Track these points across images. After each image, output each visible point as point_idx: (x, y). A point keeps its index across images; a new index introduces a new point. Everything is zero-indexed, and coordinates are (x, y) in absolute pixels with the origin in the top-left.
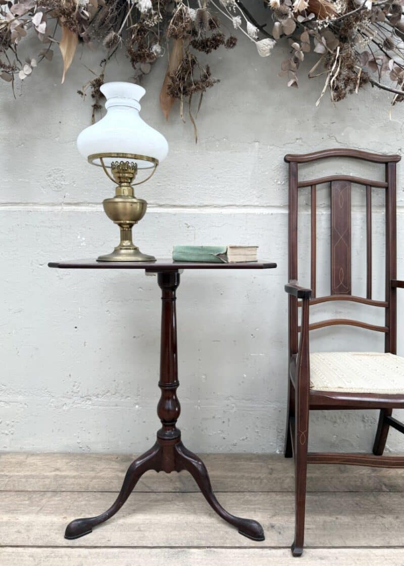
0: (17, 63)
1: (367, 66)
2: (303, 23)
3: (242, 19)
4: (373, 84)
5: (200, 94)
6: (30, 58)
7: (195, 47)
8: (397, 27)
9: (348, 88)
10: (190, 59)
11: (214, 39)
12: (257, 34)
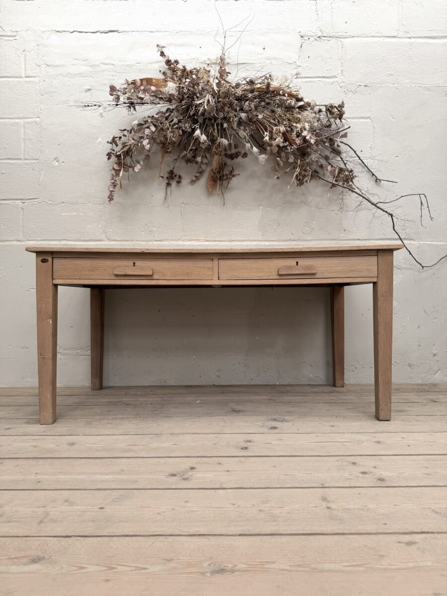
0: (132, 162)
1: (318, 167)
2: (283, 147)
3: (251, 144)
4: (320, 178)
5: (228, 181)
6: (139, 160)
7: (226, 157)
8: (333, 149)
9: (305, 180)
10: (223, 163)
11: (236, 154)
12: (259, 152)
